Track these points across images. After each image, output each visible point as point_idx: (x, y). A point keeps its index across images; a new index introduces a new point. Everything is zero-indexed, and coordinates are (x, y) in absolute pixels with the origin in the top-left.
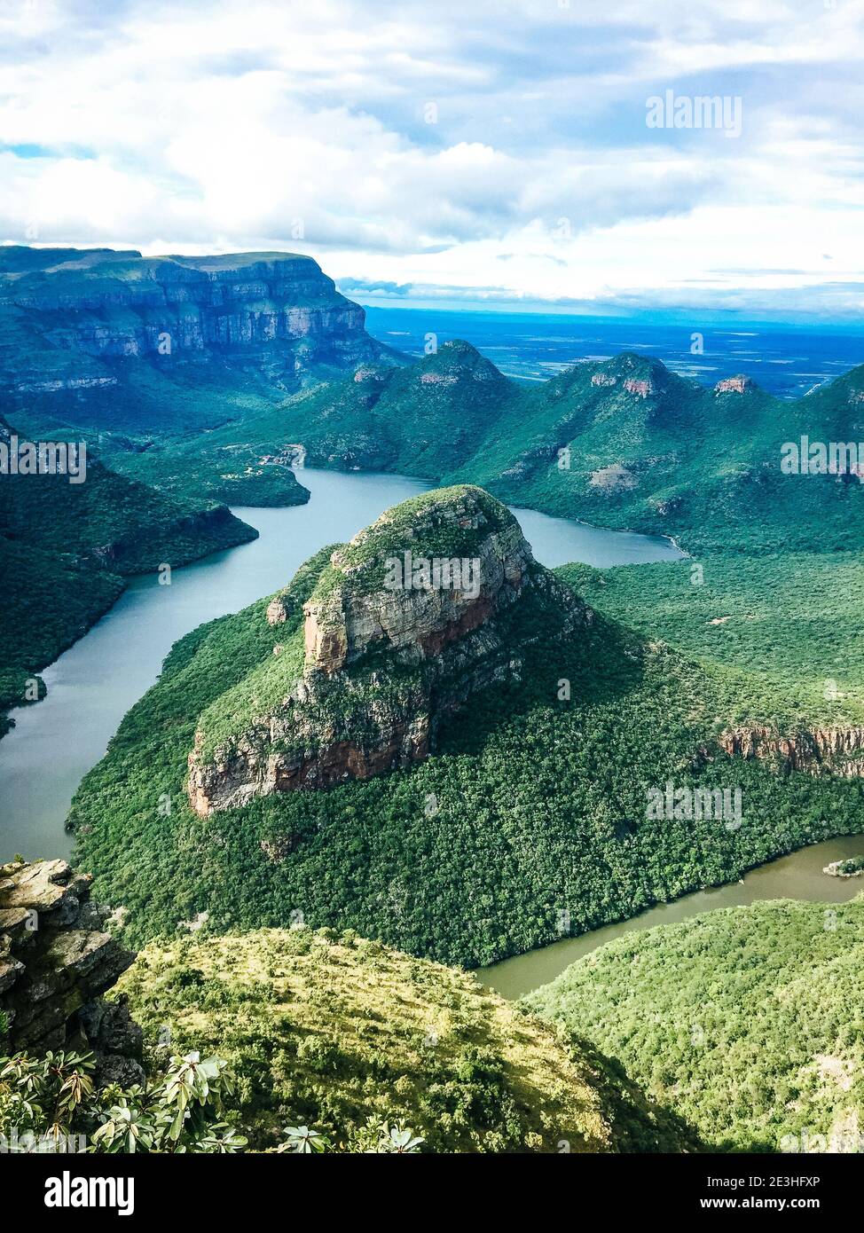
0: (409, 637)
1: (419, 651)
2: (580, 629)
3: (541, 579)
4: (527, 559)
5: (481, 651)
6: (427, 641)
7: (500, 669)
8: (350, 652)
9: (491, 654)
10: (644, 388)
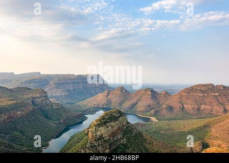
0: (106, 135)
1: (108, 138)
2: (136, 134)
3: (129, 125)
4: (127, 121)
5: (119, 138)
6: (109, 136)
7: (122, 141)
8: (96, 138)
9: (121, 138)
10: (150, 93)
